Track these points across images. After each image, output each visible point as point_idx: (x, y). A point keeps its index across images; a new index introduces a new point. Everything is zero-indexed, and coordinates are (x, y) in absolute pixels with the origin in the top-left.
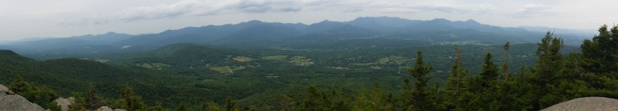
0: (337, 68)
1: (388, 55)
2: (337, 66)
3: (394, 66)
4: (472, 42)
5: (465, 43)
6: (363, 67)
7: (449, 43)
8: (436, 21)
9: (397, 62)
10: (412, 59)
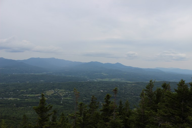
0: (9, 99)
1: (53, 88)
2: (8, 97)
3: (58, 97)
4: (119, 80)
5: (113, 80)
6: (32, 97)
7: (101, 80)
8: (92, 63)
9: (61, 94)
10: (72, 92)
